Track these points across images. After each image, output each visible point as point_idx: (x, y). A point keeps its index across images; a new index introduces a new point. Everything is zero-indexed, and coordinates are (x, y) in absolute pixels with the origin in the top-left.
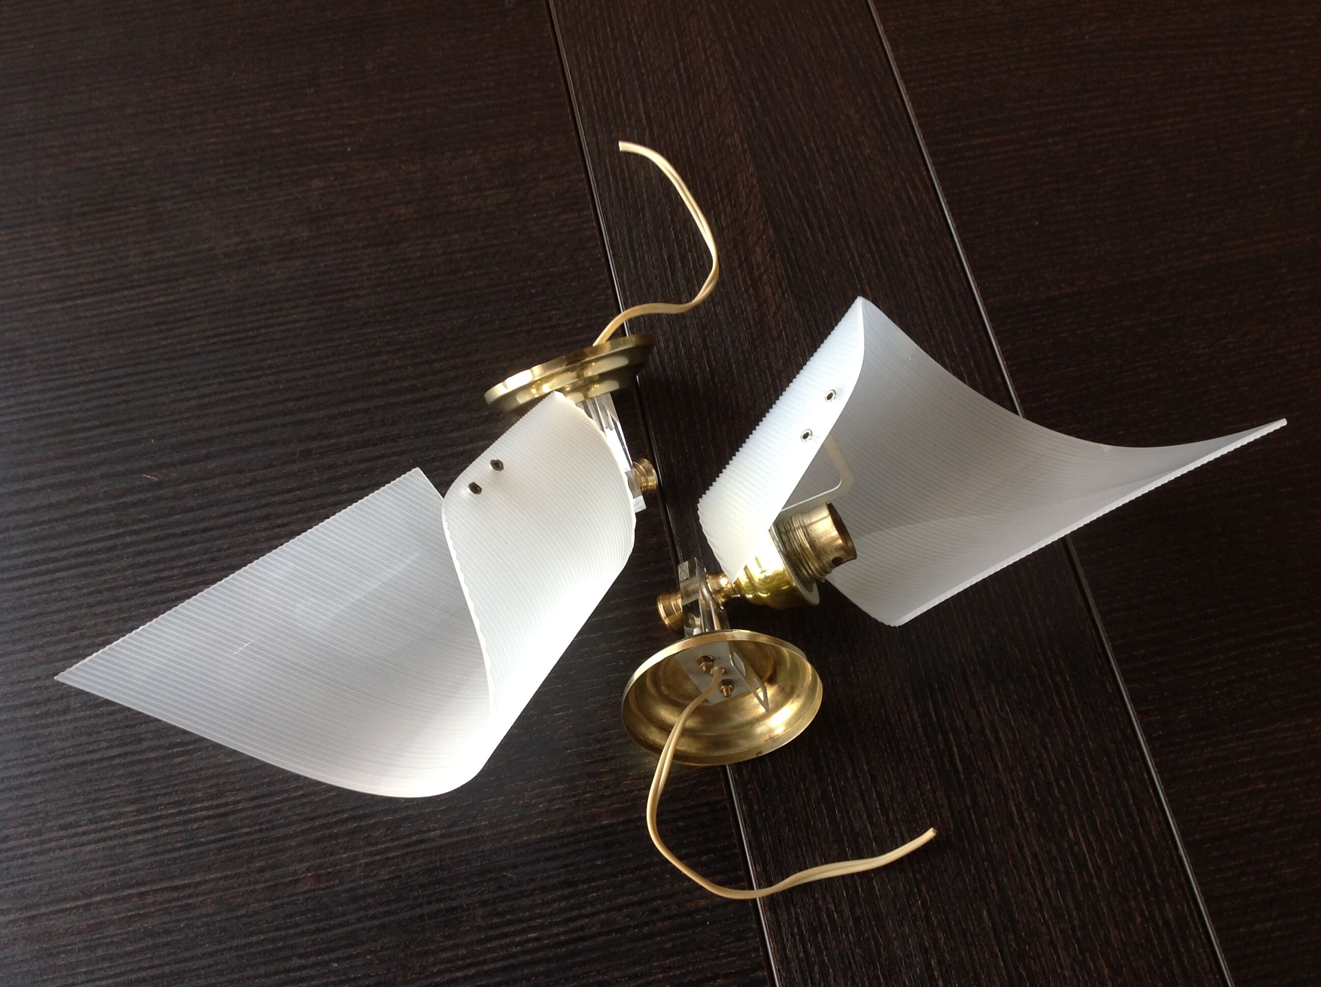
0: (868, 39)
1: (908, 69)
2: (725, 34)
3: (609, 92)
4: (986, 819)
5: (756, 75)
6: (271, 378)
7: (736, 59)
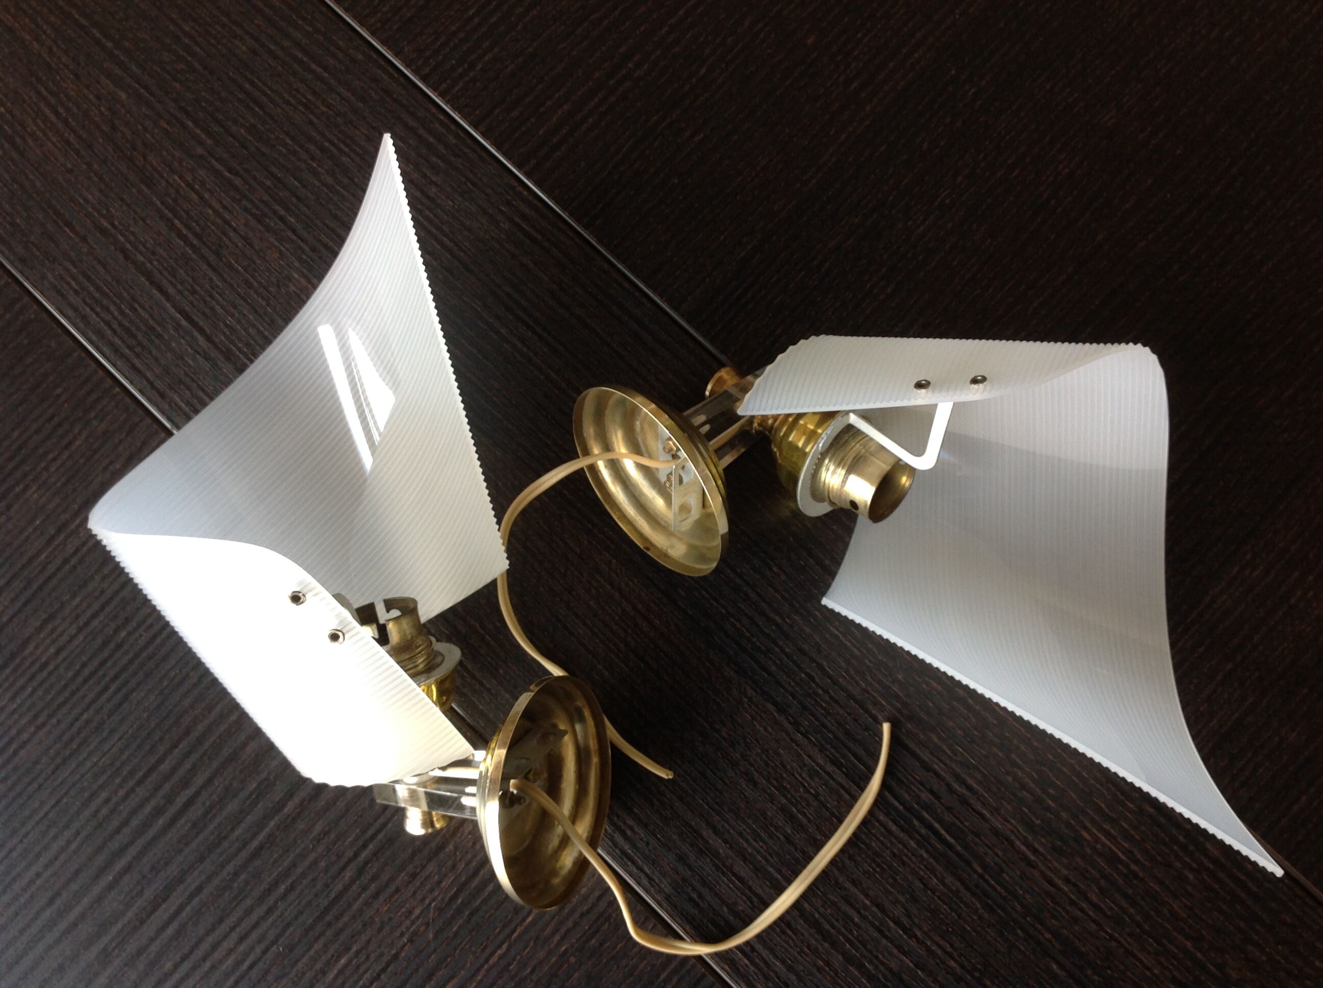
0: (361, 57)
1: (427, 70)
2: (200, 150)
3: (122, 313)
5: (268, 183)
7: (233, 177)
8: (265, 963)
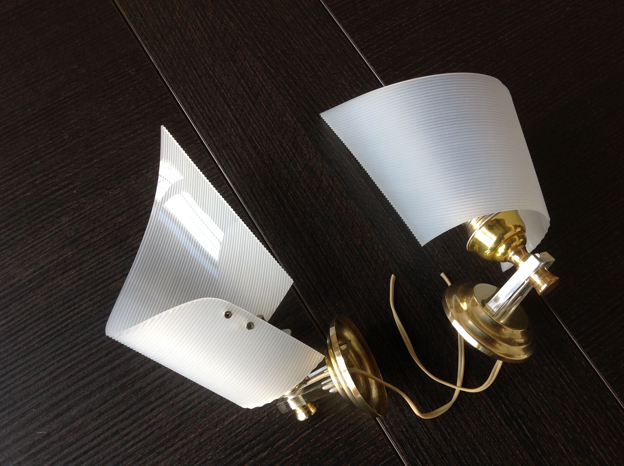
0: (336, 35)
1: (363, 47)
2: (259, 55)
3: (209, 110)
4: (551, 458)
5: (285, 75)
6: (86, 348)
7: (271, 69)
8: (198, 409)
